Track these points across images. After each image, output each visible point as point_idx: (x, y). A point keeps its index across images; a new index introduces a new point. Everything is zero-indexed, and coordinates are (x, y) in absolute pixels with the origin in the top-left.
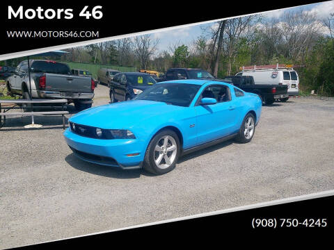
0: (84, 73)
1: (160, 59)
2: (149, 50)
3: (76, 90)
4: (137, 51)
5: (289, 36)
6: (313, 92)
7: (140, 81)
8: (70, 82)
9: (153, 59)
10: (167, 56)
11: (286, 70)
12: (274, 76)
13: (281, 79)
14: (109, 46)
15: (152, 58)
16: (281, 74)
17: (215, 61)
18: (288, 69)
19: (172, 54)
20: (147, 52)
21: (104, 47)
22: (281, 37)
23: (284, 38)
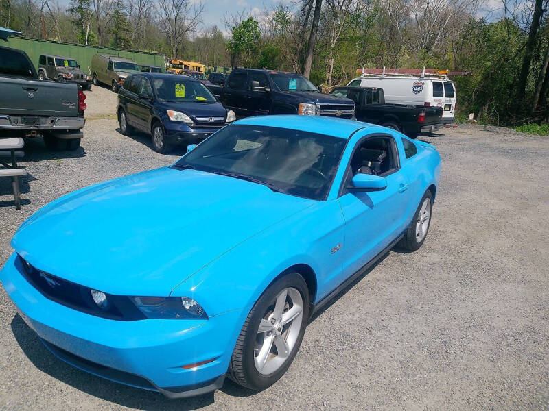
0: (66, 63)
1: (205, 40)
2: (186, 23)
3: (44, 111)
4: (163, 23)
5: (421, 14)
6: (471, 116)
7: (180, 92)
8: (31, 94)
9: (191, 40)
10: (218, 36)
11: (437, 80)
12: (417, 89)
13: (428, 96)
14: (111, 12)
15: (190, 37)
16: (429, 86)
17: (307, 52)
18: (439, 78)
19: (227, 34)
20: (181, 26)
21: (103, 15)
22: (407, 14)
23: (413, 15)
